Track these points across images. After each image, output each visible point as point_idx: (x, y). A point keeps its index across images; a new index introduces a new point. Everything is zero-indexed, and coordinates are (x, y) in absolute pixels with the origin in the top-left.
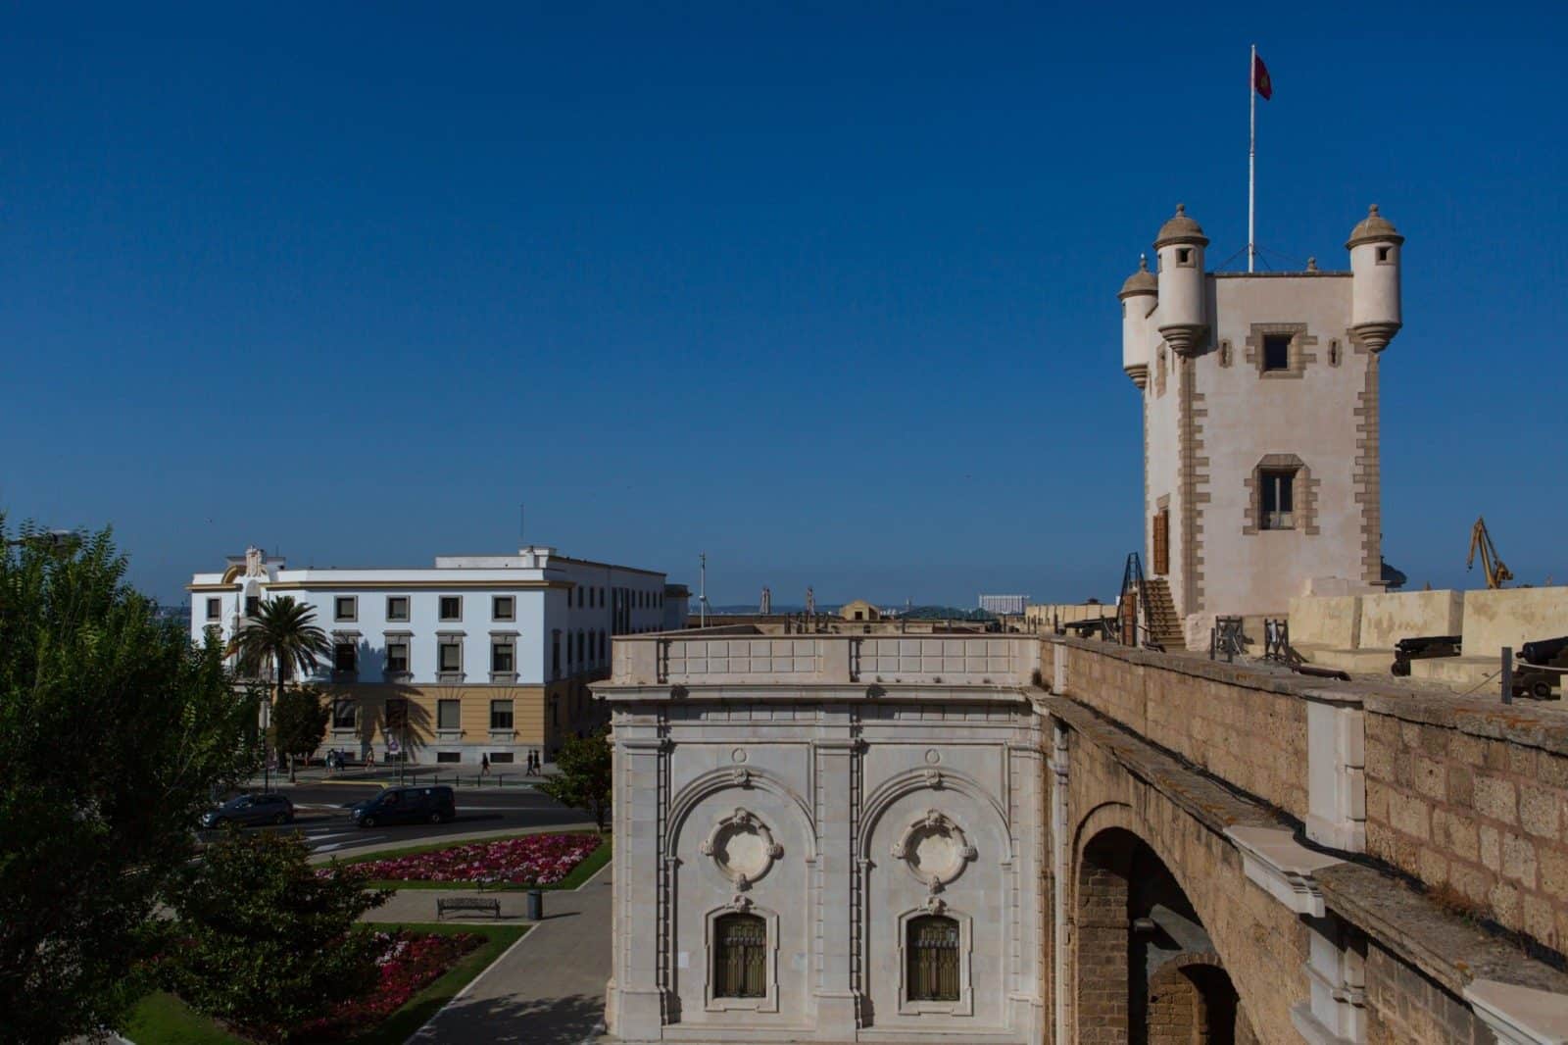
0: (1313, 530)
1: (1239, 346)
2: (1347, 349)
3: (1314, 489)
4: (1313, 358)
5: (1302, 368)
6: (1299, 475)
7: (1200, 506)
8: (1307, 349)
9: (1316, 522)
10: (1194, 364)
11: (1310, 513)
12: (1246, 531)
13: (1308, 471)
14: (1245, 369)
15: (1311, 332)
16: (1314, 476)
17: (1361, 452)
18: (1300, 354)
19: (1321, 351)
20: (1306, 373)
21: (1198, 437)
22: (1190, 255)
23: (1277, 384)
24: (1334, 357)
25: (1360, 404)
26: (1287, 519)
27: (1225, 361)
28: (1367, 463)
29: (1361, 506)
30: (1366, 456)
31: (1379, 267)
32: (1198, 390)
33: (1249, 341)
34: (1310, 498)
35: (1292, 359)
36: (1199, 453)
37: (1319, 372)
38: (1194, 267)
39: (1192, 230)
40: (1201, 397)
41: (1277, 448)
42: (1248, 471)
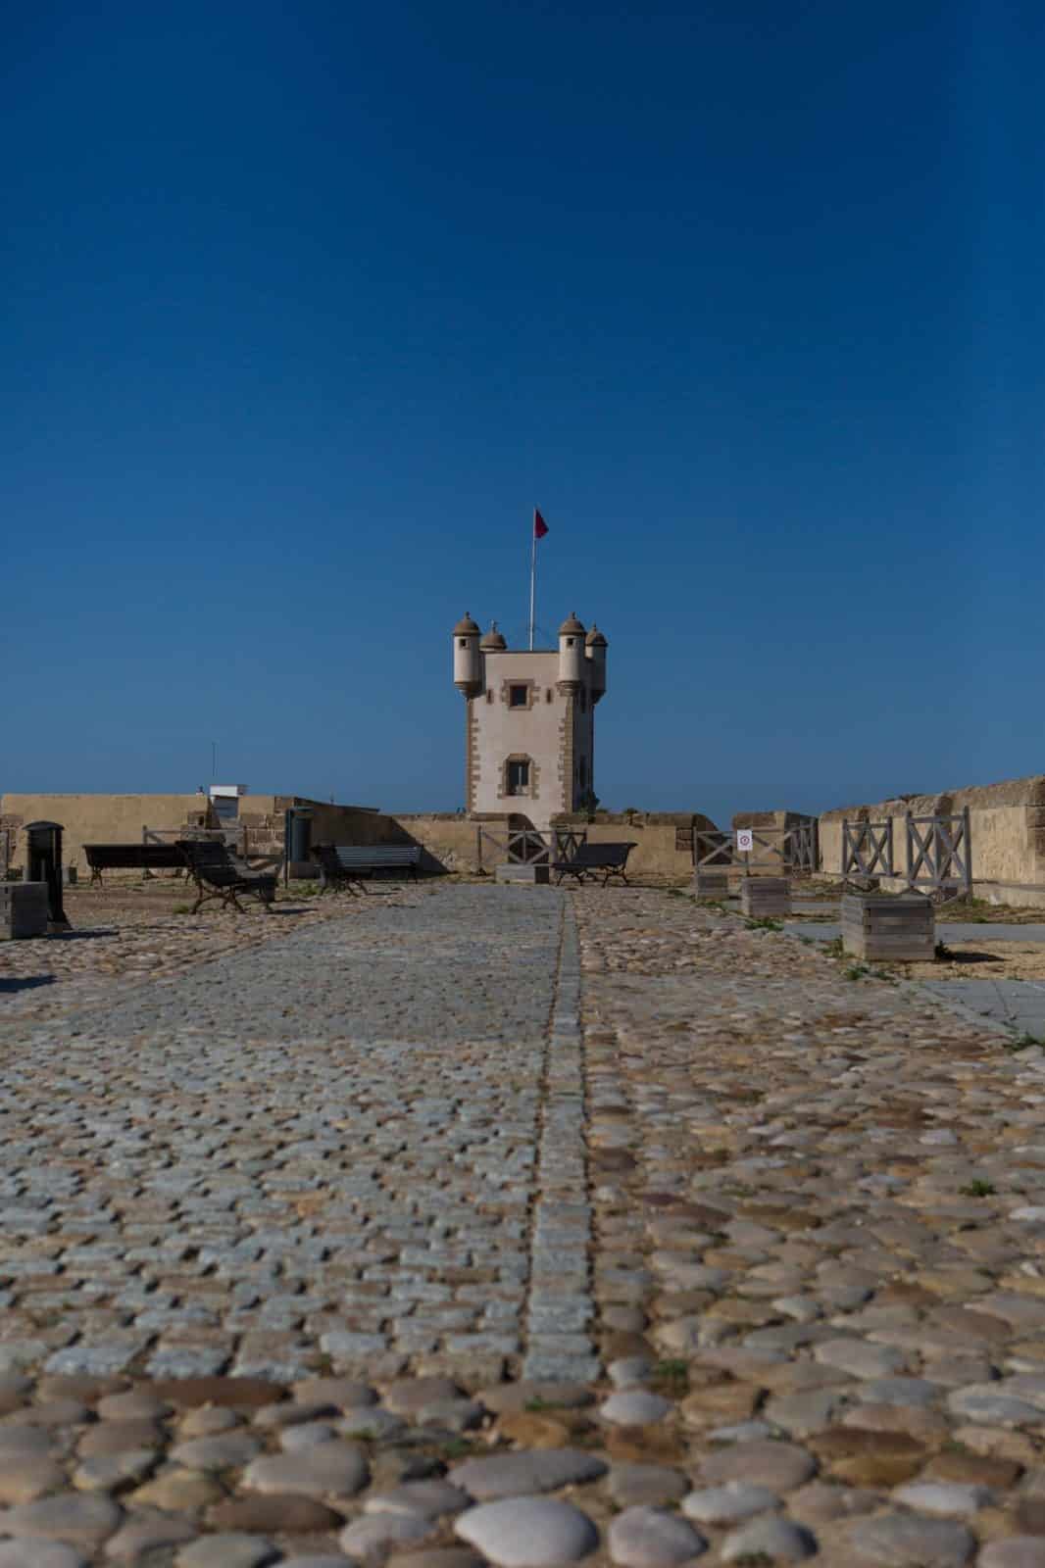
0: (536, 797)
1: (497, 692)
2: (556, 694)
3: (537, 773)
4: (537, 699)
5: (532, 704)
6: (531, 765)
7: (474, 783)
8: (535, 694)
9: (537, 792)
10: (472, 703)
11: (535, 787)
12: (499, 796)
13: (534, 764)
14: (500, 706)
15: (537, 684)
16: (536, 766)
17: (563, 753)
18: (531, 697)
19: (542, 695)
20: (533, 707)
21: (474, 743)
22: (467, 643)
23: (518, 714)
24: (549, 698)
25: (562, 725)
26: (525, 790)
27: (490, 700)
28: (566, 758)
29: (561, 783)
30: (566, 754)
31: (569, 650)
32: (475, 717)
33: (503, 689)
34: (535, 777)
35: (528, 699)
36: (475, 753)
37: (540, 707)
38: (469, 648)
39: (471, 628)
40: (477, 721)
41: (518, 750)
42: (500, 763)
